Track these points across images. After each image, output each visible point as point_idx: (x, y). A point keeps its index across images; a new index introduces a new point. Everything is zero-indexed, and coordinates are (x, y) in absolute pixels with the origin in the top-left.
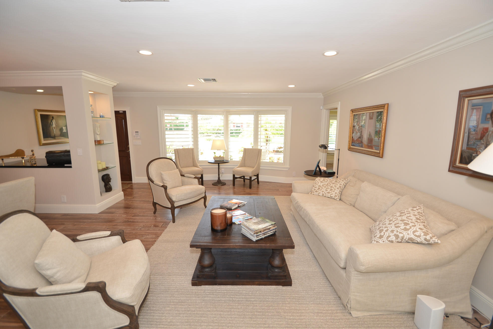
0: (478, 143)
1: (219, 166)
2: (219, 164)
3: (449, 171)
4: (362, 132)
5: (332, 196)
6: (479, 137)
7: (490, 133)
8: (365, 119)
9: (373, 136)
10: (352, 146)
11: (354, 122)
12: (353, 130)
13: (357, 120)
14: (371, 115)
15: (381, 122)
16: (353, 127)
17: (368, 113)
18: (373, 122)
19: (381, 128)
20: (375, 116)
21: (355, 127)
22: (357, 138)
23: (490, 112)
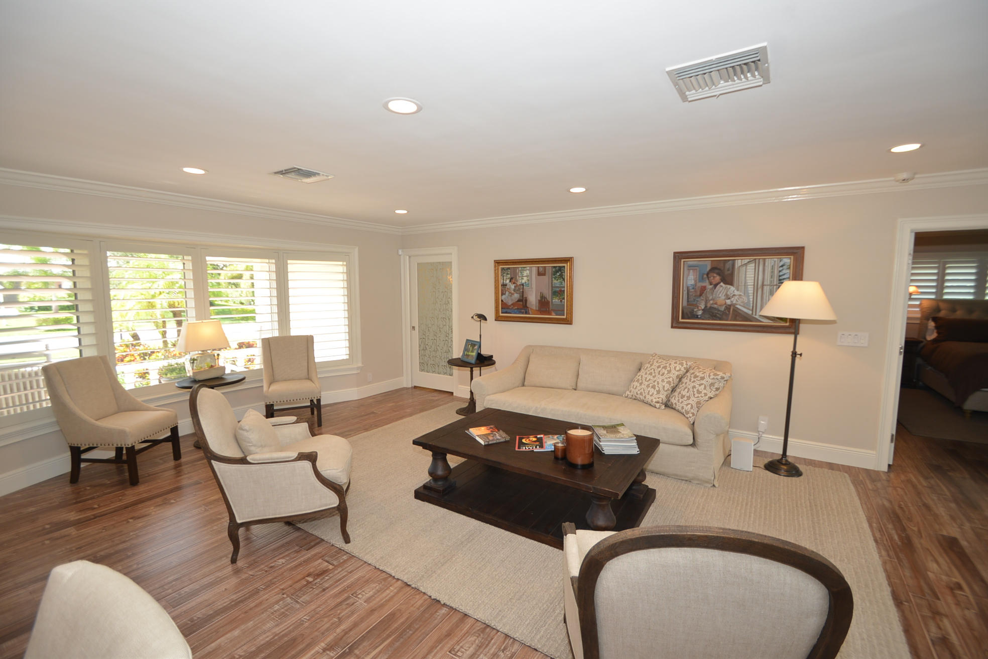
0: (698, 299)
3: (672, 327)
4: (524, 293)
6: (698, 293)
7: (708, 290)
8: (526, 275)
9: (549, 298)
10: (502, 313)
11: (503, 280)
12: (502, 290)
13: (509, 276)
14: (541, 269)
15: (564, 280)
16: (502, 285)
17: (534, 267)
18: (545, 279)
19: (564, 287)
20: (549, 272)
21: (506, 285)
22: (514, 302)
23: (706, 272)
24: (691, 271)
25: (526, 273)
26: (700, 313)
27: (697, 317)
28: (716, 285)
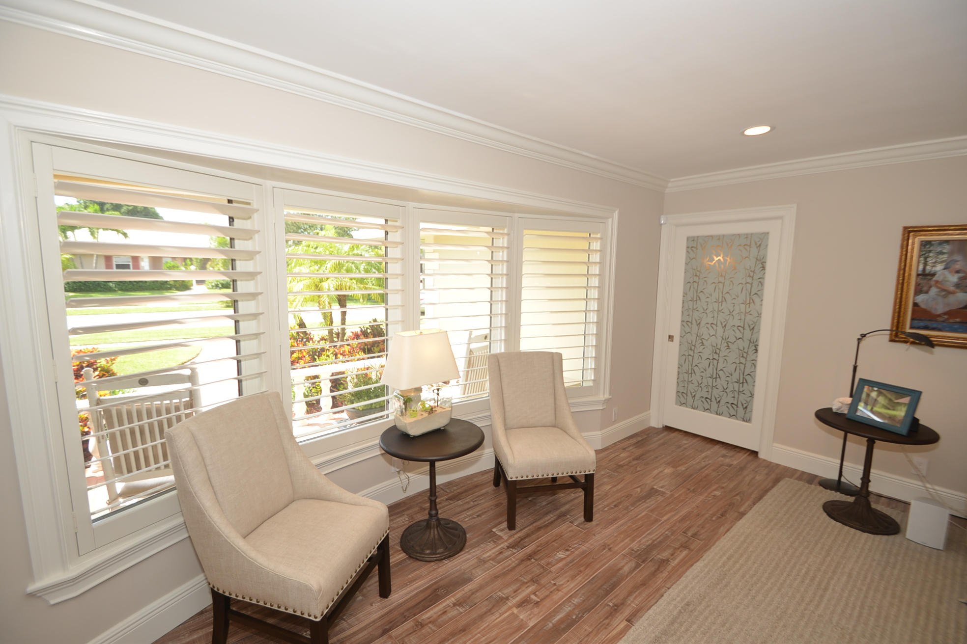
10: (911, 328)
12: (918, 285)
16: (918, 275)
21: (933, 275)
22: (953, 308)
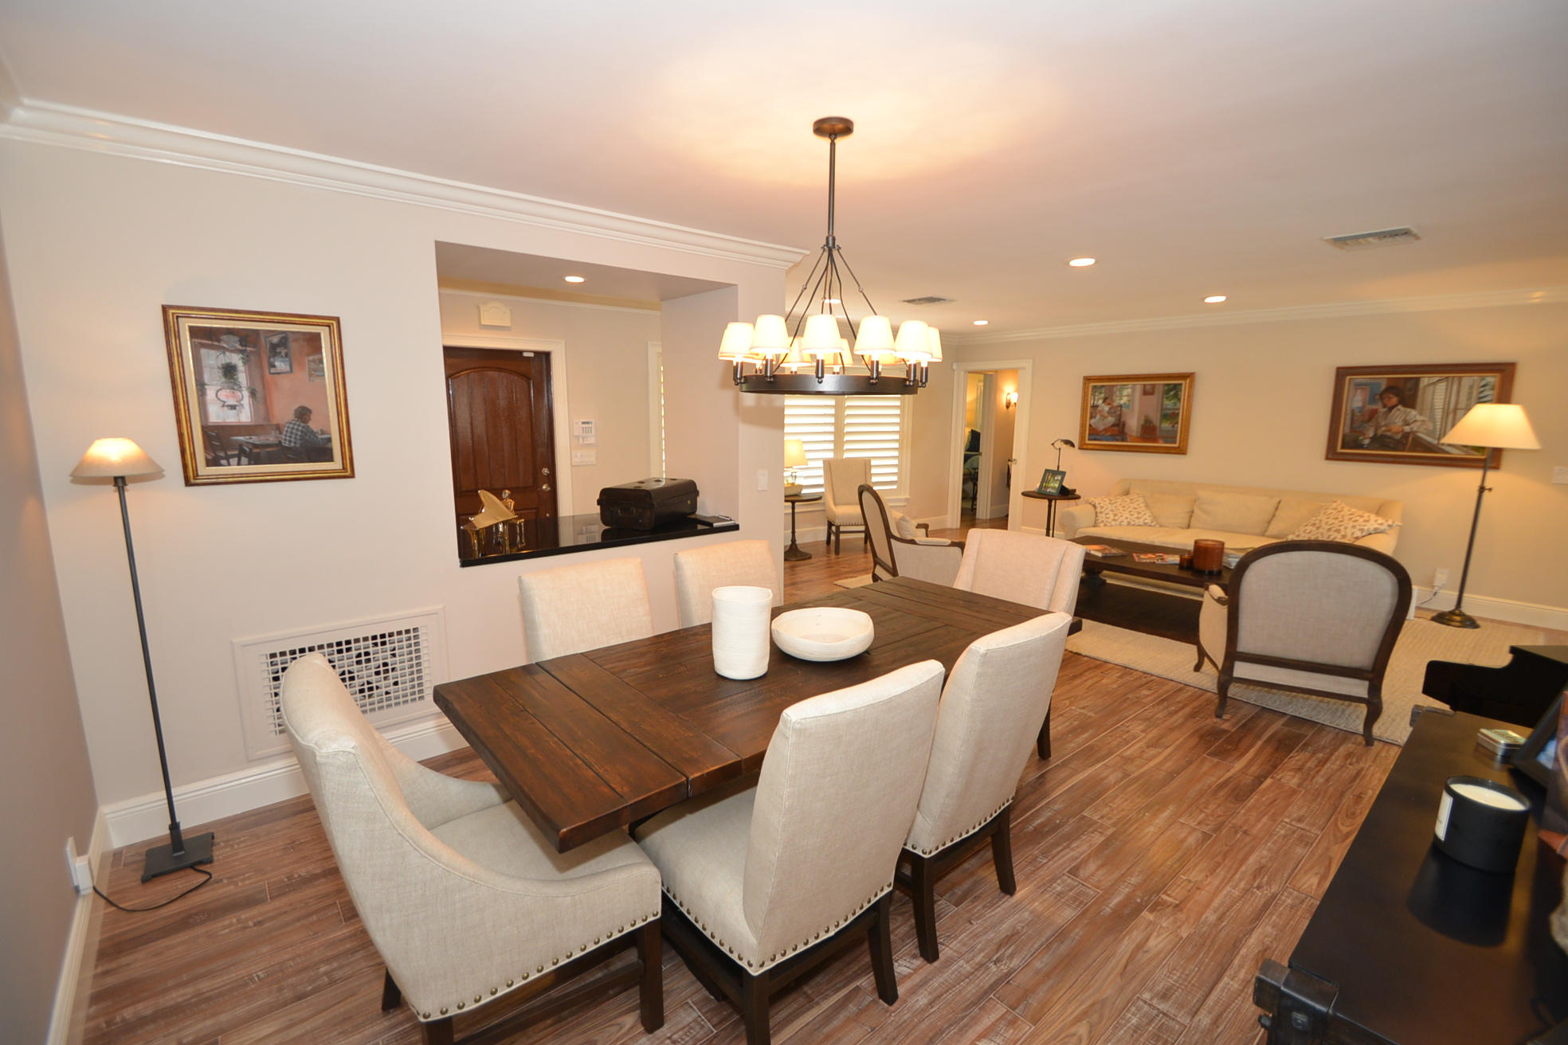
0: (1365, 425)
1: (793, 508)
2: (793, 503)
3: (1327, 458)
5: (1146, 521)
6: (1366, 418)
7: (1380, 414)
8: (1127, 394)
9: (1156, 422)
11: (1094, 400)
13: (1102, 395)
14: (1148, 388)
15: (1179, 400)
17: (1139, 385)
18: (1153, 400)
19: (1178, 409)
20: (1159, 391)
21: (1098, 407)
22: (1106, 427)
23: (1379, 392)
24: (1359, 391)
25: (1125, 392)
26: (1367, 442)
27: (1361, 447)
28: (1391, 409)
